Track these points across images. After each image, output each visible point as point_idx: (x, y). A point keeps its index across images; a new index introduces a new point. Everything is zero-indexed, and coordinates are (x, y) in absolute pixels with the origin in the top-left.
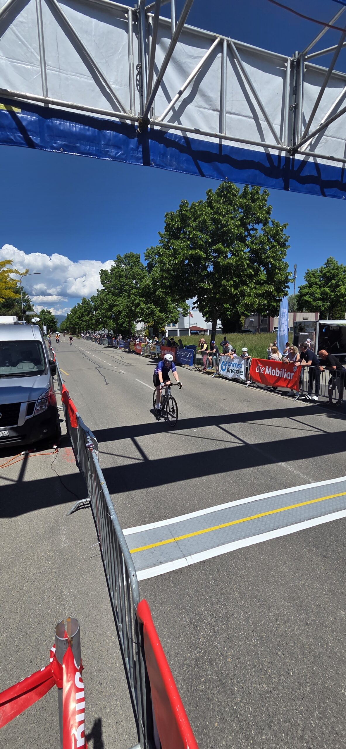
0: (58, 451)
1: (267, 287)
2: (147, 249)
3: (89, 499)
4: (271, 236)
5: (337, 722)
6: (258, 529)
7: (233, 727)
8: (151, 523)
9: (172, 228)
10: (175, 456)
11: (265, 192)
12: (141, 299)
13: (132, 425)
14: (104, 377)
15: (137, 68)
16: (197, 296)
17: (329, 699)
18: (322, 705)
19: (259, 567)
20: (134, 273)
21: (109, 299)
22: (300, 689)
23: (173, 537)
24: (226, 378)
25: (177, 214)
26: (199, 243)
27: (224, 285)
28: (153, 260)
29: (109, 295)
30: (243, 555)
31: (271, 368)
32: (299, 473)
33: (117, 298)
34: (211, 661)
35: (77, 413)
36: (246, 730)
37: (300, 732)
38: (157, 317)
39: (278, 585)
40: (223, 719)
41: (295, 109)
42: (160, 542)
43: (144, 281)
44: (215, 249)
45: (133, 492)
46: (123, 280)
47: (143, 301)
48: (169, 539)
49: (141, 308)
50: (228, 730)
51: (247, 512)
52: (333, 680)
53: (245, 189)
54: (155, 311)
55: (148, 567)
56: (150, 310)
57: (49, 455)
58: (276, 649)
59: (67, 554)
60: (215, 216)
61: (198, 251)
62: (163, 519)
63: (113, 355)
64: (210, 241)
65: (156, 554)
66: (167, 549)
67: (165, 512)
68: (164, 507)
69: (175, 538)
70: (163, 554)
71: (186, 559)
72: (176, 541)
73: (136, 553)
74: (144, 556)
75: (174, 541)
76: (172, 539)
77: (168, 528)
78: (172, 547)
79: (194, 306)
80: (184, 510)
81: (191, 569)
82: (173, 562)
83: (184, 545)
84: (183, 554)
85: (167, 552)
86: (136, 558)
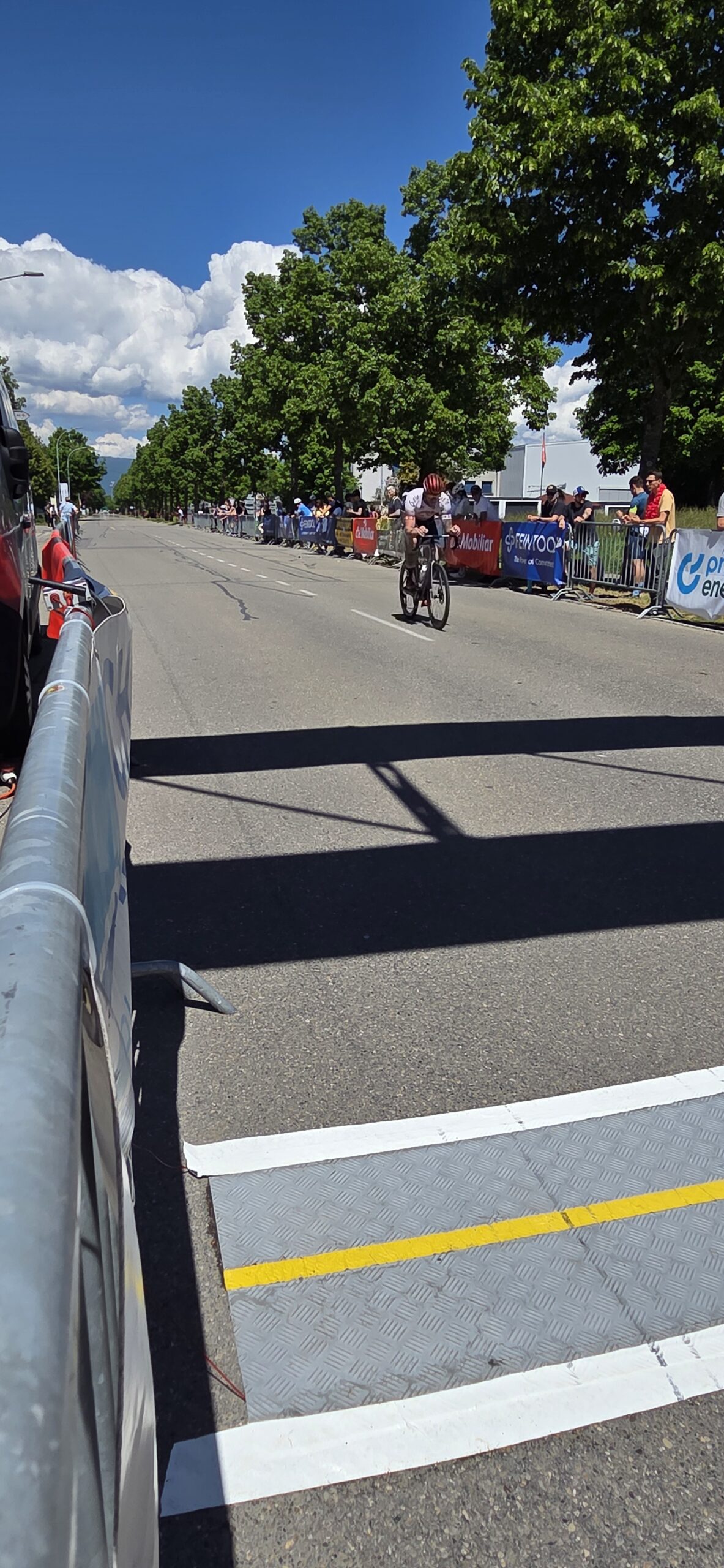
2: (413, 174)
8: (425, 1113)
9: (519, 38)
12: (383, 357)
14: (240, 601)
20: (362, 261)
21: (270, 371)
23: (555, 1203)
24: (696, 622)
26: (624, 88)
28: (432, 213)
29: (273, 357)
33: (300, 367)
38: (439, 422)
42: (476, 1223)
43: (395, 290)
44: (685, 113)
46: (322, 301)
47: (390, 365)
48: (534, 1211)
49: (382, 389)
54: (432, 401)
55: (413, 1387)
61: (621, 117)
62: (486, 1097)
63: (277, 560)
64: (668, 79)
65: (458, 1300)
66: (527, 1276)
67: (498, 1068)
68: (492, 1043)
69: (565, 1211)
70: (500, 1303)
71: (659, 1354)
72: (573, 1230)
73: (332, 1276)
74: (385, 1306)
75: (567, 1227)
76: (553, 1213)
77: (523, 1152)
78: (557, 1268)
79: (577, 369)
80: (601, 1061)
81: (703, 1435)
82: (571, 1369)
83: (631, 1261)
84: (635, 1322)
85: (528, 1294)
86: (332, 1313)
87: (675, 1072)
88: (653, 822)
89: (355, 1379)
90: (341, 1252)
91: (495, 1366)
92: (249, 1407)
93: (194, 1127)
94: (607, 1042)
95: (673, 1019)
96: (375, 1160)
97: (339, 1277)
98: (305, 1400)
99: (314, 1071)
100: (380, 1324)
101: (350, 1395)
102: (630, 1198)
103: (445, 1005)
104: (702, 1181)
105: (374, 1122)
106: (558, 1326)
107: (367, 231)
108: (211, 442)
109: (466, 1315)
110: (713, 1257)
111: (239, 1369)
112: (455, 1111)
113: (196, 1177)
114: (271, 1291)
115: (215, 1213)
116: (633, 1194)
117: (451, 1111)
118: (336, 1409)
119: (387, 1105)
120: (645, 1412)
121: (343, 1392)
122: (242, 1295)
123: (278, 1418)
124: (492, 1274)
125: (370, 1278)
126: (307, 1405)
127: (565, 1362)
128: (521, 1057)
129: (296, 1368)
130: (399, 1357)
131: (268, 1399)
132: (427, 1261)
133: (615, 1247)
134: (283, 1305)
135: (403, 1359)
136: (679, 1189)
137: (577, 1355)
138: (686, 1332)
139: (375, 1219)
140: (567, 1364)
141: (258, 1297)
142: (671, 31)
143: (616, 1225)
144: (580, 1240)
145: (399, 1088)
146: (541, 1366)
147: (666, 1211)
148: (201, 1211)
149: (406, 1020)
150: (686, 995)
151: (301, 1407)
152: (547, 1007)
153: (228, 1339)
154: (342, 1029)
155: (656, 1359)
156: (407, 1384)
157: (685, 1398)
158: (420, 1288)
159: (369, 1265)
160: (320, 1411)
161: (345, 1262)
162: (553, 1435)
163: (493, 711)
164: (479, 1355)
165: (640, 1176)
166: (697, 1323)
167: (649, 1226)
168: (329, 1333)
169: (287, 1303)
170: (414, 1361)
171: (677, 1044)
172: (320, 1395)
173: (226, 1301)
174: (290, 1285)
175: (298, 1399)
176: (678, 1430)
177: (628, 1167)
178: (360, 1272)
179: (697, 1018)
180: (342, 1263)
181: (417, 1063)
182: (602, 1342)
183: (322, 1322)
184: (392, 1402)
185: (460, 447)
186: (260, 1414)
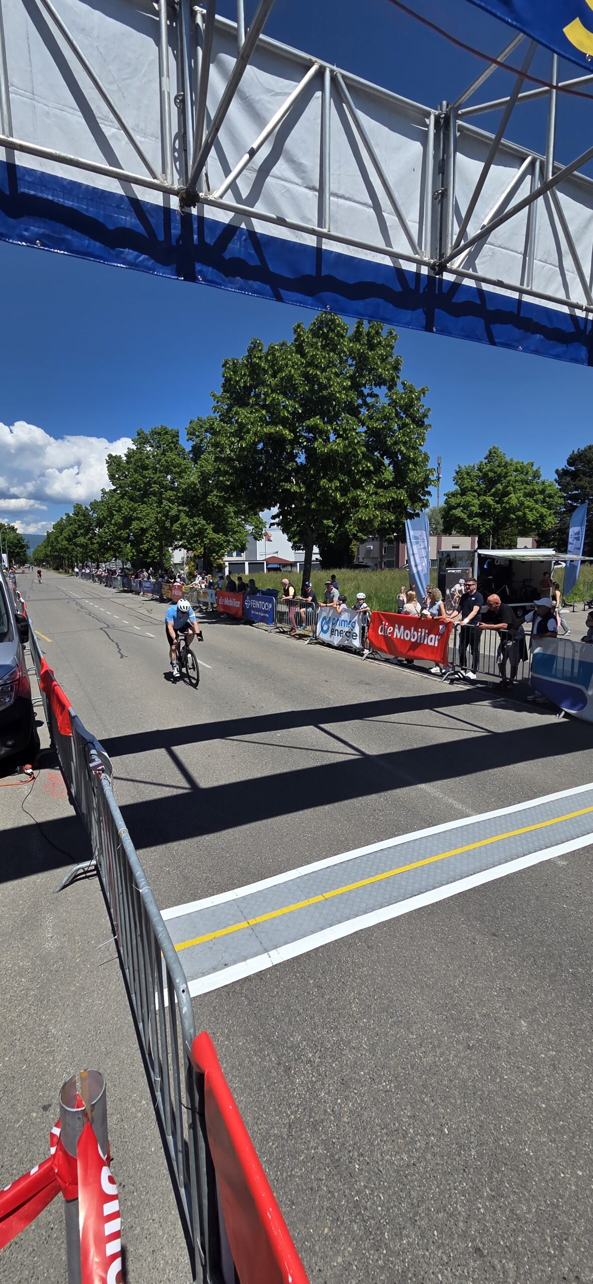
0: (34, 778)
1: (396, 492)
2: (191, 421)
3: (94, 862)
4: (401, 407)
5: (520, 1201)
6: (387, 896)
7: (353, 1232)
8: (207, 897)
9: (235, 387)
10: (247, 779)
11: (391, 333)
12: (181, 508)
13: (170, 728)
14: (117, 644)
15: (175, 102)
16: (278, 505)
17: (506, 1164)
18: (496, 1176)
19: (390, 960)
21: (123, 507)
22: (459, 1154)
23: (246, 919)
24: (329, 645)
25: (244, 363)
26: (282, 414)
27: (327, 490)
30: (365, 942)
31: (402, 627)
32: (450, 801)
33: (139, 505)
34: (314, 1126)
35: (71, 709)
36: (375, 1234)
37: (461, 1224)
38: (211, 539)
39: (422, 987)
40: (338, 1219)
41: (441, 197)
42: (222, 929)
43: (186, 477)
45: (174, 845)
46: (148, 474)
47: (185, 512)
48: (239, 922)
49: (181, 523)
50: (346, 1238)
51: (368, 870)
52: (511, 1134)
53: (358, 327)
54: (207, 529)
55: (204, 974)
56: (196, 528)
57: (18, 787)
58: (422, 1092)
59: (55, 962)
60: (309, 369)
61: (281, 428)
62: (226, 888)
63: (131, 606)
64: (300, 411)
65: (216, 950)
66: (236, 941)
67: (231, 878)
68: (229, 869)
69: (248, 921)
70: (228, 949)
71: (270, 954)
72: (250, 926)
74: (196, 956)
76: (244, 922)
77: (237, 905)
78: (244, 937)
79: (273, 521)
80: (263, 871)
81: (277, 972)
83: (265, 932)
84: (264, 948)
85: (236, 945)
87: (286, 871)
88: (294, 769)
91: (226, 965)
94: (266, 863)
96: (192, 915)
97: (182, 951)
103: (215, 857)
106: (242, 954)
109: (218, 954)
110: (287, 926)
116: (268, 913)
117: (215, 895)
119: (195, 896)
120: (265, 969)
124: (227, 941)
125: (191, 950)
127: (245, 961)
128: (239, 872)
132: (207, 941)
133: (261, 928)
135: (201, 968)
136: (282, 909)
137: (248, 959)
138: (277, 948)
139: (193, 933)
143: (262, 922)
144: (252, 928)
145: (200, 889)
146: (238, 963)
147: (277, 916)
155: (267, 957)
157: (274, 965)
158: (206, 950)
159: (191, 946)
161: (184, 946)
162: (240, 979)
164: (222, 964)
165: (271, 907)
166: (280, 945)
167: (271, 921)
170: (204, 968)
171: (288, 861)
176: (273, 972)
177: (267, 904)
178: (189, 948)
182: (255, 955)
184: (199, 980)
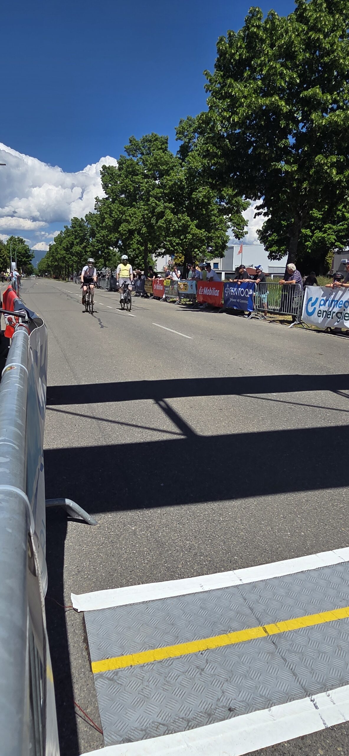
2: (181, 121)
9: (230, 61)
12: (167, 204)
16: (264, 197)
20: (157, 160)
21: (113, 211)
24: (315, 330)
25: (240, 36)
26: (278, 85)
27: (320, 165)
28: (190, 139)
29: (115, 204)
38: (193, 235)
43: (172, 174)
44: (306, 96)
46: (138, 179)
47: (170, 208)
49: (166, 219)
54: (190, 225)
56: (180, 224)
61: (277, 98)
64: (298, 81)
65: (212, 676)
66: (247, 662)
67: (229, 551)
68: (225, 539)
69: (265, 626)
70: (233, 677)
71: (314, 702)
72: (269, 637)
73: (147, 664)
74: (175, 680)
75: (266, 635)
76: (257, 628)
77: (243, 595)
78: (261, 657)
79: (258, 211)
80: (279, 547)
81: (339, 746)
82: (271, 712)
83: (298, 652)
84: (302, 685)
85: (247, 672)
86: (148, 684)
87: (316, 552)
88: (300, 427)
89: (160, 720)
90: (152, 651)
91: (232, 712)
92: (105, 738)
93: (76, 585)
94: (282, 537)
95: (313, 525)
96: (168, 601)
97: (151, 665)
98: (134, 733)
99: (137, 554)
100: (172, 690)
101: (157, 730)
102: (297, 619)
103: (202, 519)
104: (332, 609)
105: (167, 580)
106: (263, 689)
107: (160, 147)
108: (85, 244)
109: (216, 684)
110: (339, 650)
111: (99, 716)
112: (208, 574)
113: (77, 612)
114: (116, 673)
115: (87, 631)
116: (298, 617)
117: (206, 574)
118: (150, 738)
119: (174, 572)
120: (309, 735)
121: (154, 728)
122: (101, 675)
123: (120, 743)
124: (229, 661)
125: (167, 665)
126: (135, 735)
127: (267, 708)
128: (240, 546)
129: (129, 715)
130: (182, 708)
131: (115, 733)
132: (195, 655)
133: (290, 645)
134: (122, 681)
135: (185, 709)
136: (321, 614)
137: (273, 704)
138: (328, 690)
139: (169, 633)
140: (268, 709)
141: (109, 677)
142: (299, 60)
143: (290, 633)
144: (273, 642)
145: (180, 562)
146: (255, 711)
147: (315, 625)
148: (80, 630)
149: (183, 527)
150: (319, 513)
151: (132, 737)
152: (252, 520)
153: (93, 700)
154: (151, 532)
155: (313, 705)
156: (186, 723)
157: (329, 726)
158: (192, 670)
159: (166, 658)
160: (142, 739)
161: (154, 657)
162: (262, 749)
163: (222, 372)
164: (223, 706)
165: (301, 607)
166: (333, 685)
167: (307, 634)
168: (146, 695)
169: (124, 679)
170: (190, 710)
171: (316, 538)
172: (142, 730)
173: (92, 679)
174: (126, 669)
175: (130, 733)
176: (326, 744)
177: (295, 602)
178: (162, 661)
179: (326, 525)
180: (152, 657)
181: (188, 549)
182: (286, 697)
183: (142, 689)
184: (179, 733)
185: (204, 247)
186: (111, 742)
